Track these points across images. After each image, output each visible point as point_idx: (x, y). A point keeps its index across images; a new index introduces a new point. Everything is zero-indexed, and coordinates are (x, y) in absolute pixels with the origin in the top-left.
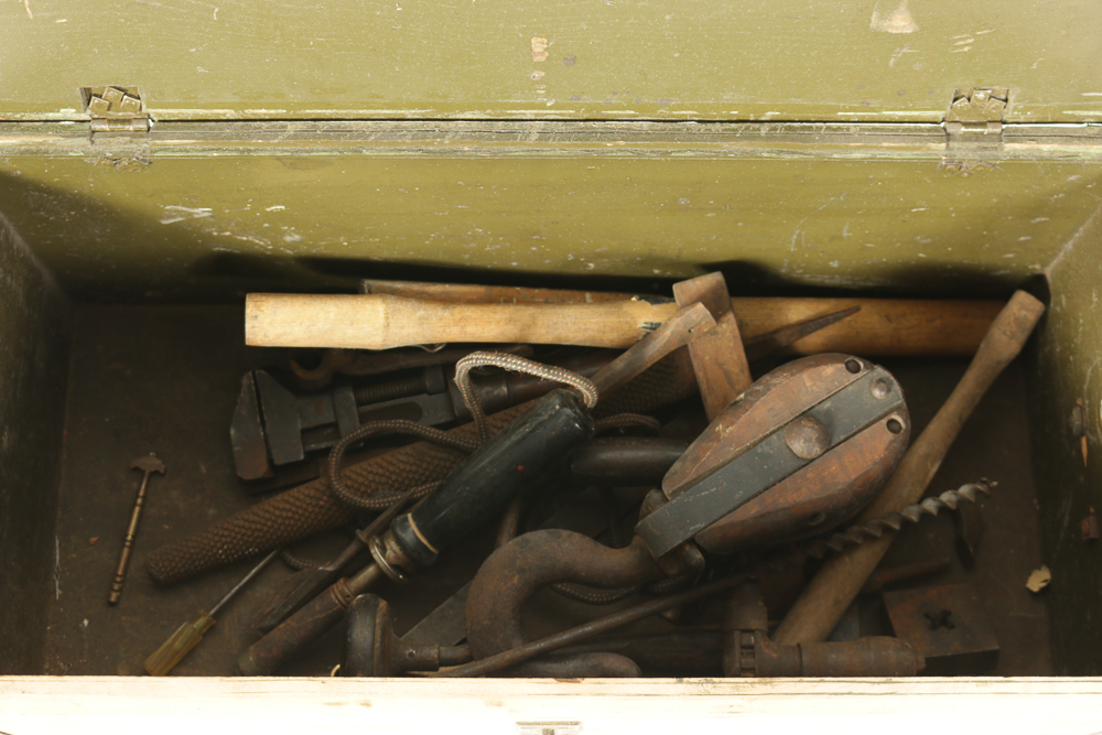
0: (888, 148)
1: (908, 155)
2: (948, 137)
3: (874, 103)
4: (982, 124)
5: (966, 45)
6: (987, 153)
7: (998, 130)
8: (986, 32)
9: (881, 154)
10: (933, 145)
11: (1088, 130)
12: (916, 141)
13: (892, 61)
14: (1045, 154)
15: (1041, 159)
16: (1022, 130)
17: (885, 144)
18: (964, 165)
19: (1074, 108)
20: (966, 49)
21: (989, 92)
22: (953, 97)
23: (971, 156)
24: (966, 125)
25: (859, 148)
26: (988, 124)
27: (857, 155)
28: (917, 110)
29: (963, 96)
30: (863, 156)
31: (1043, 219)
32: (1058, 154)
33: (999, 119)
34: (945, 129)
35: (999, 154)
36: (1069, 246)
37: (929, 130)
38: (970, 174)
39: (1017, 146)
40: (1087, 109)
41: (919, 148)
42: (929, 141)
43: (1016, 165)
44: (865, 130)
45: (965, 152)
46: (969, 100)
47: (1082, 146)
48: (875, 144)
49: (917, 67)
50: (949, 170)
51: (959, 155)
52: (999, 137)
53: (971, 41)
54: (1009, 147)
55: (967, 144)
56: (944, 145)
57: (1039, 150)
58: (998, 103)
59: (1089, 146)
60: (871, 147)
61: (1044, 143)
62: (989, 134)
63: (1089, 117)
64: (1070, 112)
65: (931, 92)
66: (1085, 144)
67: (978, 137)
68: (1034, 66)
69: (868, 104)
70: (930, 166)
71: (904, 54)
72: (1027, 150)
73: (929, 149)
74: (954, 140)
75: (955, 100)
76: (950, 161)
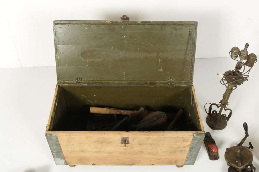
2: (168, 84)
3: (160, 80)
4: (172, 83)
8: (171, 71)
9: (161, 86)
15: (178, 87)
20: (169, 73)
24: (170, 83)
25: (159, 85)
28: (164, 81)
35: (174, 86)
38: (171, 89)
39: (176, 85)
40: (183, 81)
41: (165, 85)
43: (176, 87)
44: (159, 83)
45: (170, 86)
46: (170, 80)
49: (164, 75)
52: (174, 84)
57: (178, 85)
58: (173, 80)
65: (165, 79)
68: (176, 76)
70: (166, 87)
71: (162, 74)
75: (168, 80)
76: (169, 87)
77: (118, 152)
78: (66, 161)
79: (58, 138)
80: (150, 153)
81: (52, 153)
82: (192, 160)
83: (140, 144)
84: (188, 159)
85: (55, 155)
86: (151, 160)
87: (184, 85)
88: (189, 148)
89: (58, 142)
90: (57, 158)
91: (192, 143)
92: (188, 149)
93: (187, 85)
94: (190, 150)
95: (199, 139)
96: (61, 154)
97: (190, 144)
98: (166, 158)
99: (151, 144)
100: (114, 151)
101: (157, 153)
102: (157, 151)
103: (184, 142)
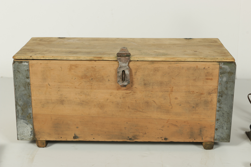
77: (113, 103)
78: (35, 128)
79: (30, 69)
80: (160, 108)
81: (16, 105)
82: (225, 128)
83: (145, 84)
84: (218, 124)
85: (20, 112)
86: (163, 127)
88: (216, 94)
89: (28, 78)
90: (21, 119)
91: (220, 83)
92: (215, 97)
94: (219, 101)
95: (229, 73)
96: (29, 110)
97: (217, 85)
98: (185, 122)
99: (161, 83)
100: (108, 99)
101: (171, 107)
102: (170, 103)
103: (207, 79)
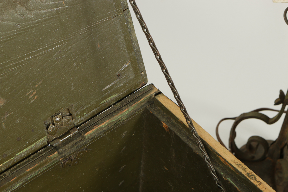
0: (31, 171)
1: (42, 169)
2: (56, 148)
3: (9, 153)
4: (68, 133)
5: (34, 96)
6: (79, 144)
7: (77, 131)
8: (40, 83)
9: (30, 177)
10: (51, 156)
11: (115, 107)
12: (42, 159)
13: (3, 125)
14: (105, 129)
15: (105, 132)
16: (87, 124)
17: (28, 170)
18: (72, 157)
19: (103, 99)
20: (36, 98)
21: (60, 114)
22: (45, 127)
23: (72, 151)
24: (61, 138)
25: (16, 181)
26: (70, 131)
27: (17, 185)
28: (32, 144)
29: (50, 124)
30: (21, 183)
31: (123, 166)
32: (111, 125)
33: (73, 126)
34: (52, 146)
35: (84, 141)
36: (142, 174)
37: (45, 151)
38: (78, 161)
39: (90, 132)
40: (109, 96)
41: (46, 162)
42: (48, 155)
43: (96, 142)
44: (13, 170)
45: (68, 150)
46: (54, 124)
47: (119, 115)
48: (23, 173)
49: (18, 121)
50: (67, 164)
51: (67, 153)
52: (79, 134)
53: (35, 93)
54: (87, 135)
55: (67, 146)
56: (56, 153)
57: (101, 128)
58: (68, 117)
59: (121, 113)
60: (22, 176)
61: (101, 123)
62: (74, 136)
63: (112, 101)
64: (103, 102)
65: (33, 131)
66: (119, 113)
67: (70, 140)
68: (73, 89)
69: (6, 155)
70: (56, 168)
71: (7, 118)
72: (96, 131)
73: (51, 159)
74: (60, 148)
75: (47, 128)
76: (65, 159)
87: (125, 113)
93: (135, 105)
